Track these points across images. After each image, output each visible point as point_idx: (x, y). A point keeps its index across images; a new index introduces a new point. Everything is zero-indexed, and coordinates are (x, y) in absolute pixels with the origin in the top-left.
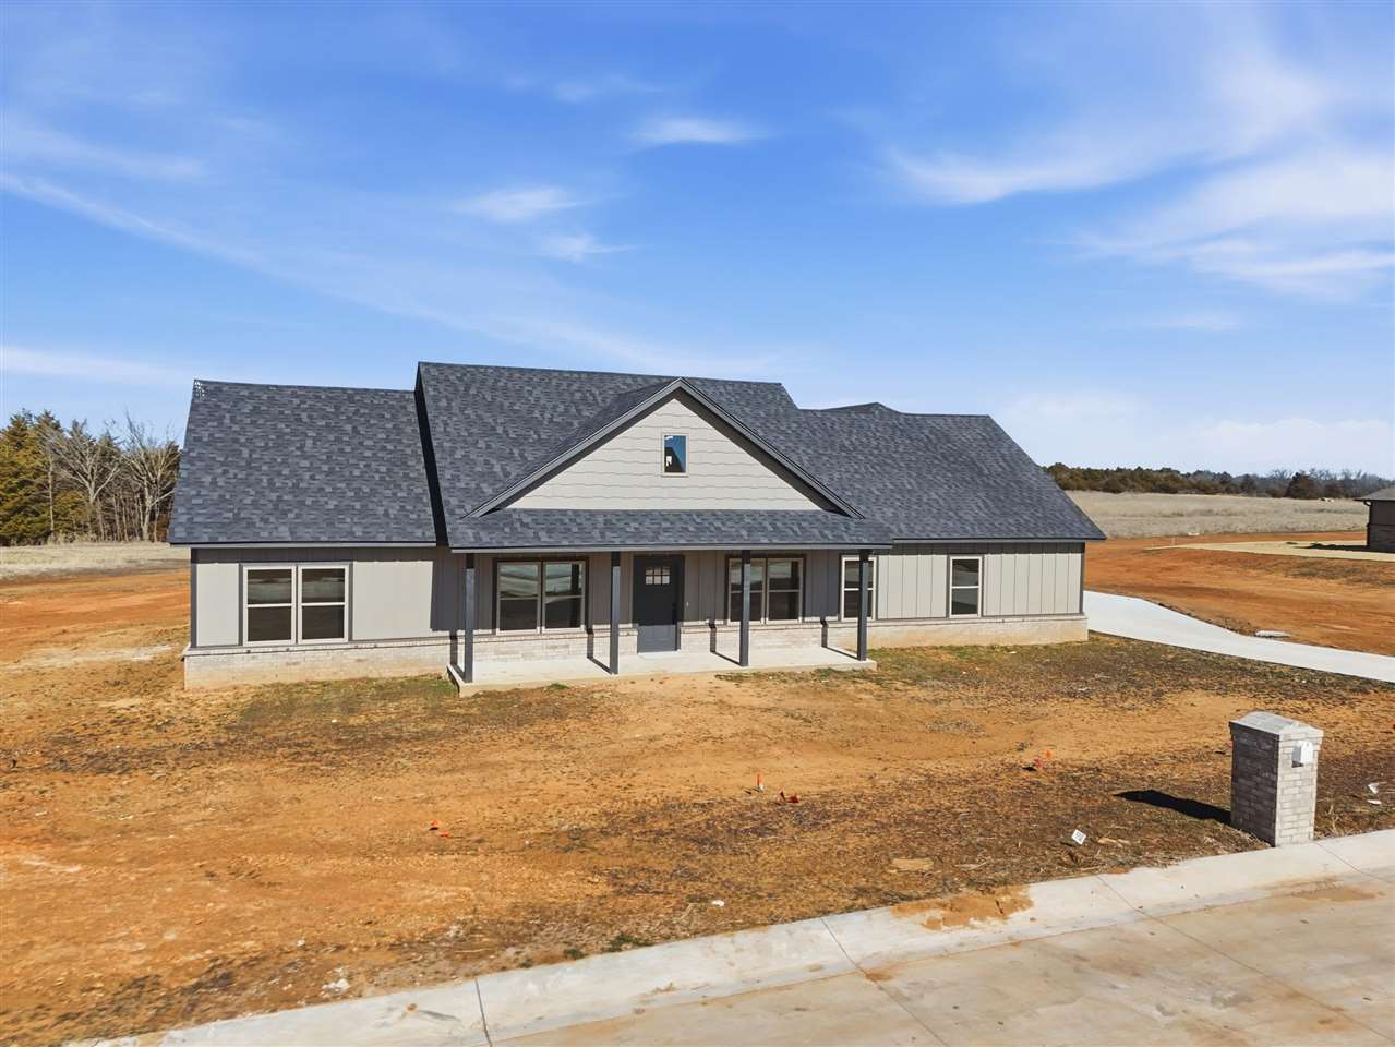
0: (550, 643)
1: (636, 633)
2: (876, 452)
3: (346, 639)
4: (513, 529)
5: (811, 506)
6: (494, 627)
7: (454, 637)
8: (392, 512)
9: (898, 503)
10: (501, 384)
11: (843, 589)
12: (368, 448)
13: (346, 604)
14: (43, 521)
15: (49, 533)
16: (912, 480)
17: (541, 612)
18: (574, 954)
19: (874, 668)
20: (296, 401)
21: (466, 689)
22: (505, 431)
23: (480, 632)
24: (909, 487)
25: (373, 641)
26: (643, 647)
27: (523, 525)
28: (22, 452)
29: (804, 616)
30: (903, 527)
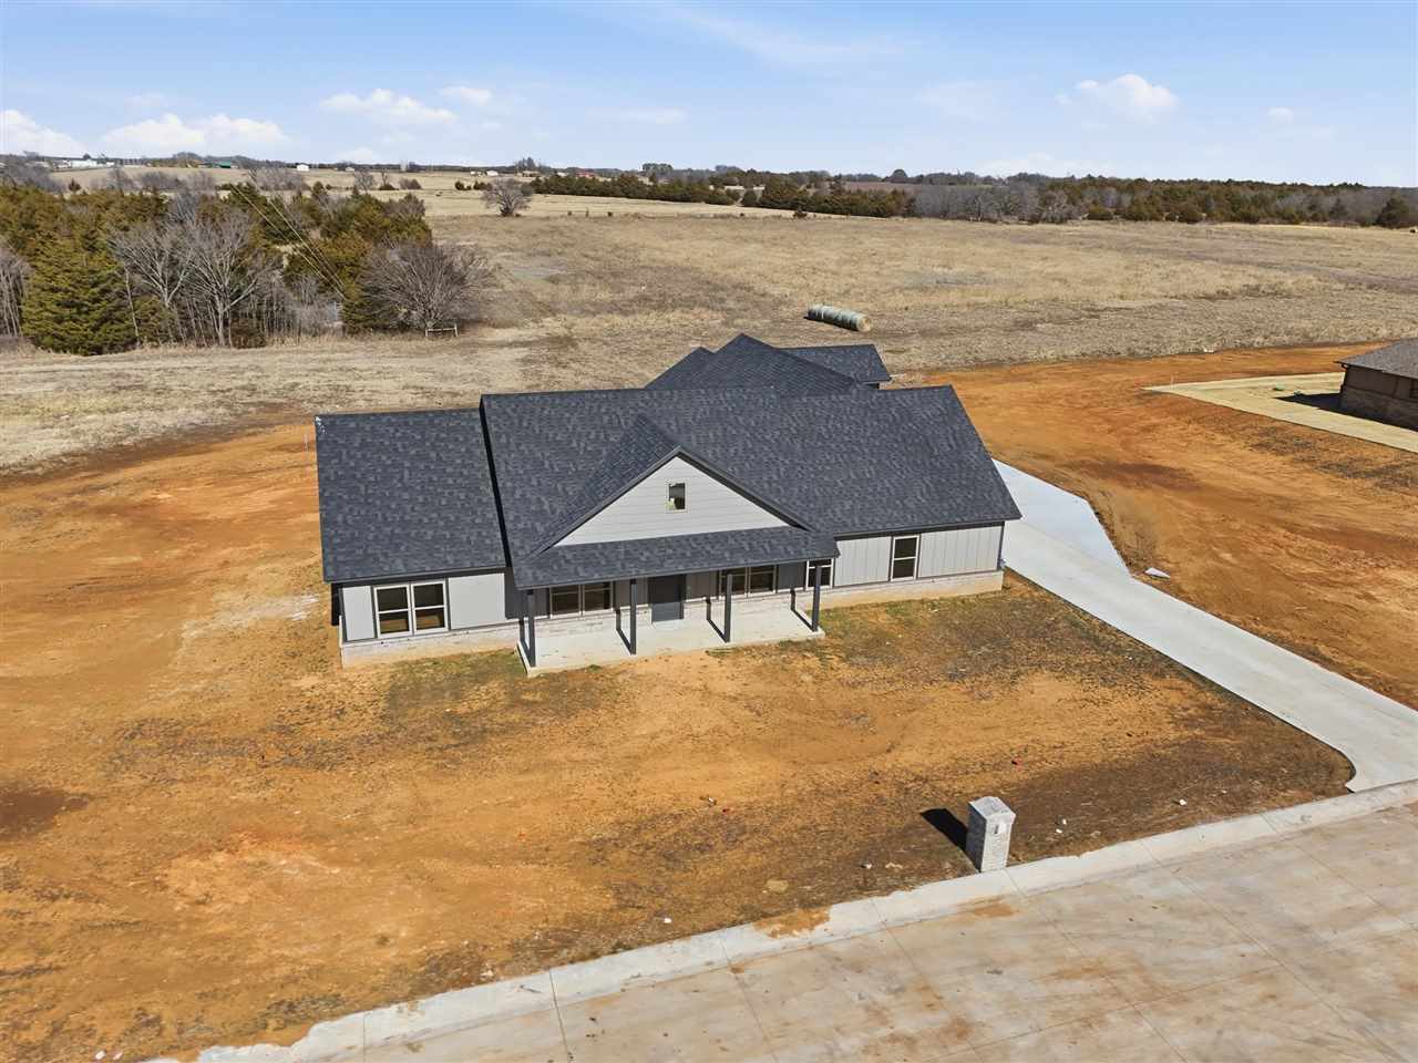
0: (589, 622)
1: (650, 610)
2: (847, 439)
3: (446, 629)
4: (560, 566)
5: (781, 523)
6: (549, 614)
7: (521, 623)
8: (473, 538)
9: (856, 495)
10: (546, 412)
11: (808, 568)
12: (450, 475)
13: (445, 606)
14: (128, 328)
15: (134, 341)
16: (872, 469)
17: (581, 600)
18: (595, 955)
19: (823, 637)
20: (392, 430)
21: (532, 672)
22: (552, 466)
23: (539, 617)
24: (868, 475)
25: (465, 629)
26: (655, 618)
27: (567, 561)
28: (96, 257)
29: (777, 589)
30: (857, 521)
